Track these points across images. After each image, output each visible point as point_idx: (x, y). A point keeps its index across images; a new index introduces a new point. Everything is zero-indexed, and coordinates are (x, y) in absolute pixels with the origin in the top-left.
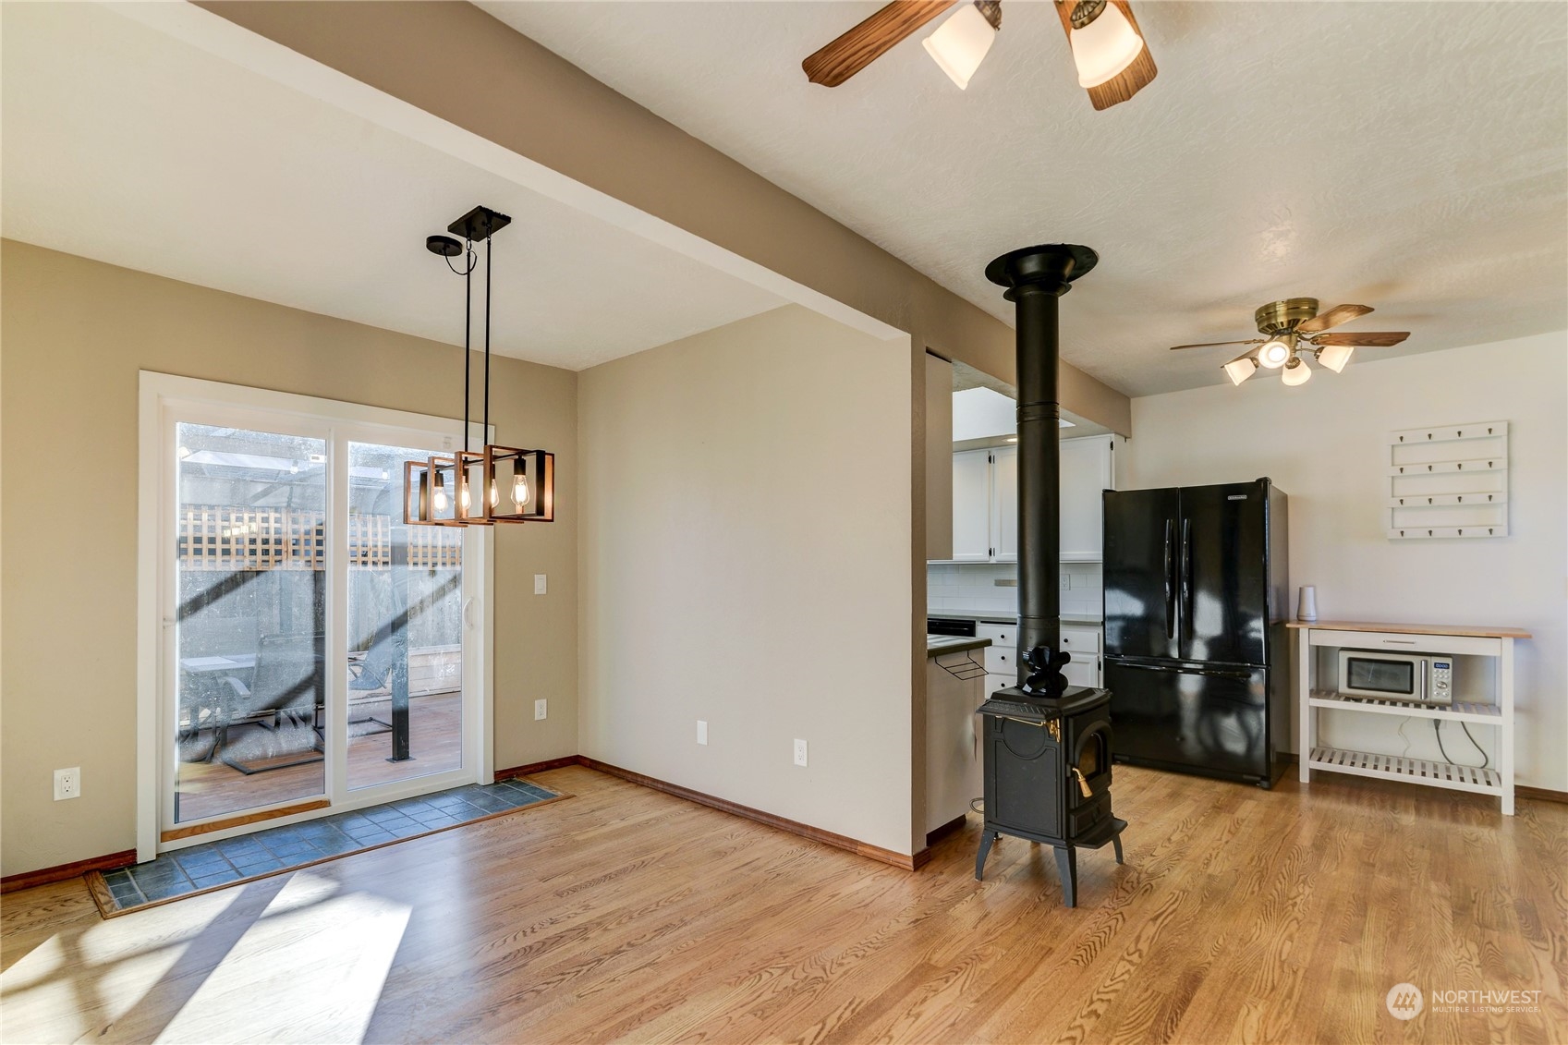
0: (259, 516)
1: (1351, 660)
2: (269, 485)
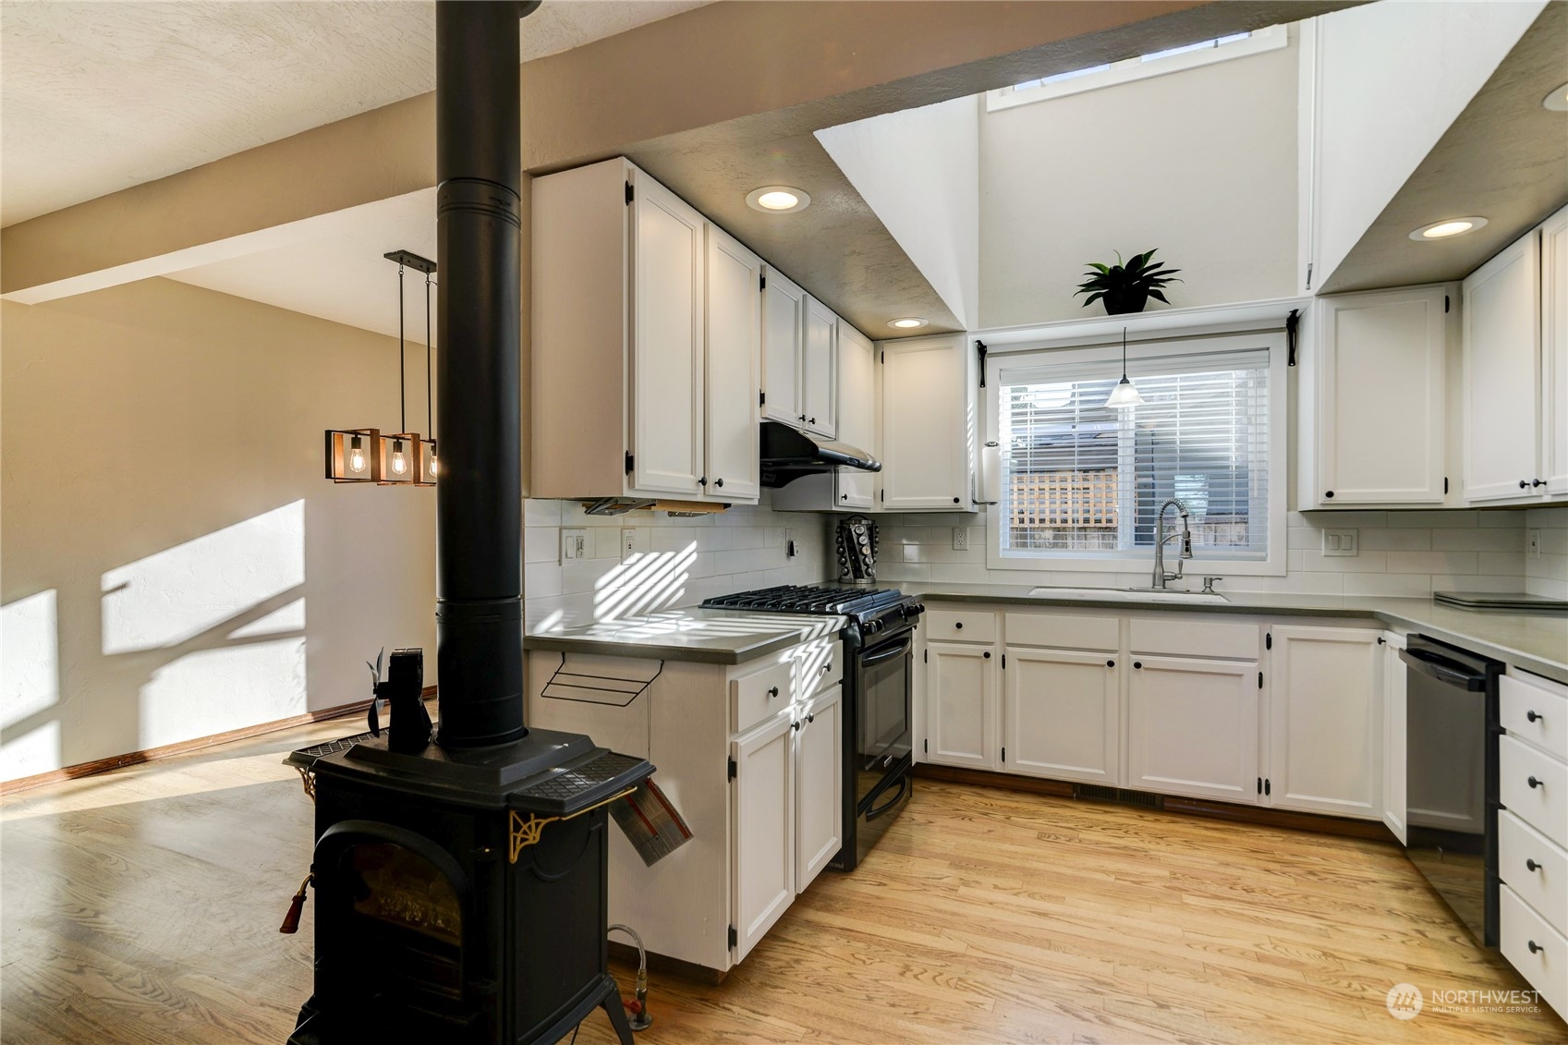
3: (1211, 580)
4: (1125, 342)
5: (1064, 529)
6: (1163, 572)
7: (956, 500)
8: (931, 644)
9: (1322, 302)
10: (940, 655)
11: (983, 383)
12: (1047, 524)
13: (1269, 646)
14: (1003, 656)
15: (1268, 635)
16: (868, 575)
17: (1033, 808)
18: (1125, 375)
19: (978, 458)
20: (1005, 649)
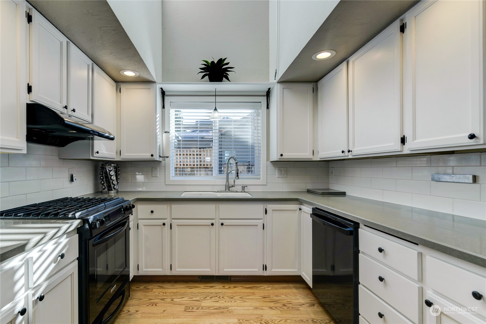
3: (244, 187)
4: (216, 95)
5: (194, 168)
6: (229, 184)
7: (152, 155)
8: (140, 221)
9: (279, 85)
10: (144, 225)
11: (163, 107)
12: (189, 166)
13: (266, 213)
14: (171, 224)
15: (266, 209)
16: (115, 189)
17: (183, 291)
18: (216, 107)
19: (161, 139)
20: (171, 221)
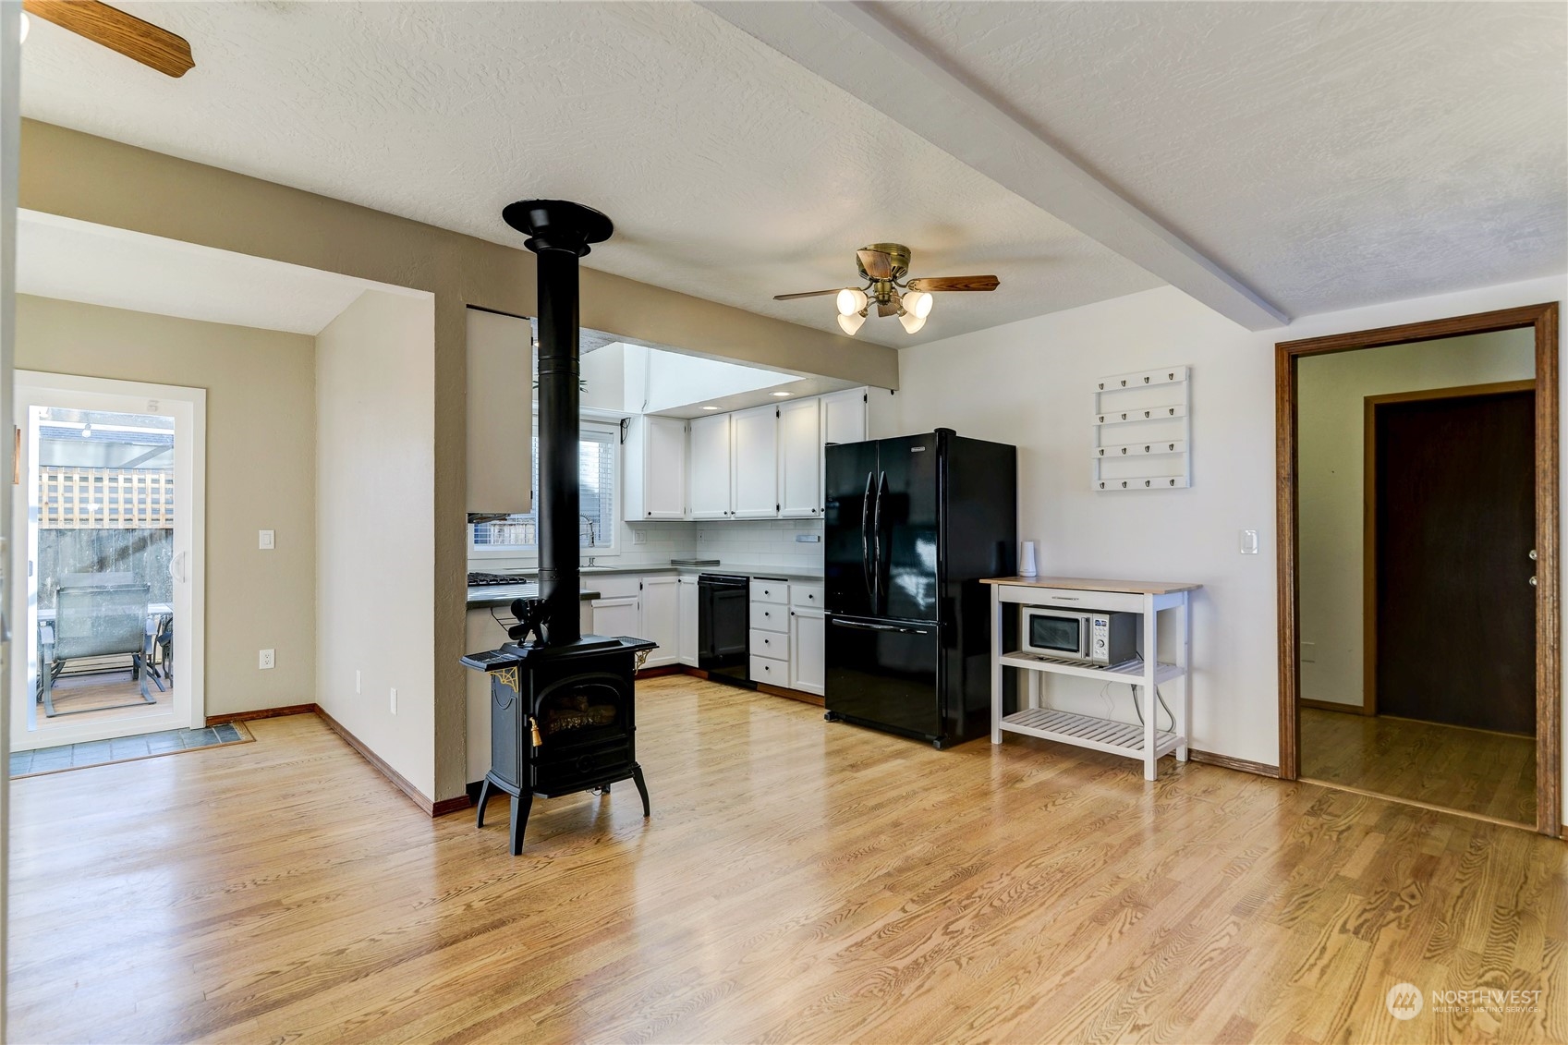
0: (149, 477)
1: (1033, 617)
2: (154, 448)
9: (646, 418)
13: (642, 588)
15: (640, 583)
